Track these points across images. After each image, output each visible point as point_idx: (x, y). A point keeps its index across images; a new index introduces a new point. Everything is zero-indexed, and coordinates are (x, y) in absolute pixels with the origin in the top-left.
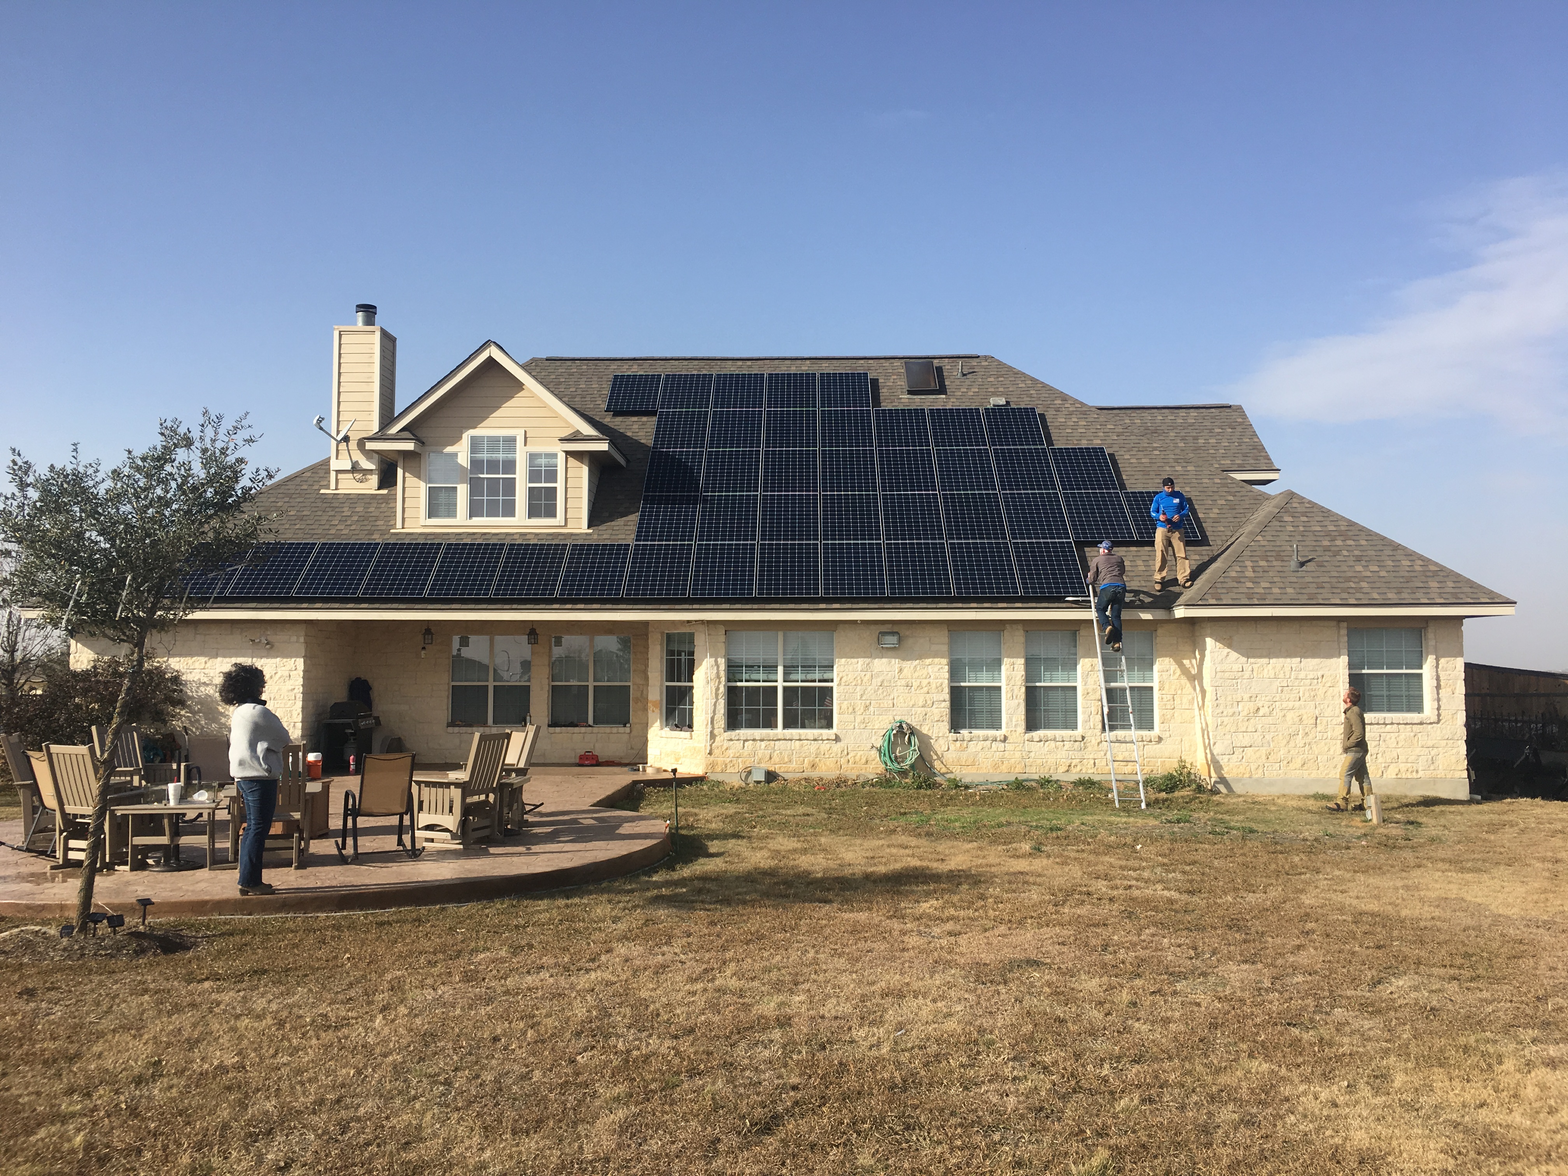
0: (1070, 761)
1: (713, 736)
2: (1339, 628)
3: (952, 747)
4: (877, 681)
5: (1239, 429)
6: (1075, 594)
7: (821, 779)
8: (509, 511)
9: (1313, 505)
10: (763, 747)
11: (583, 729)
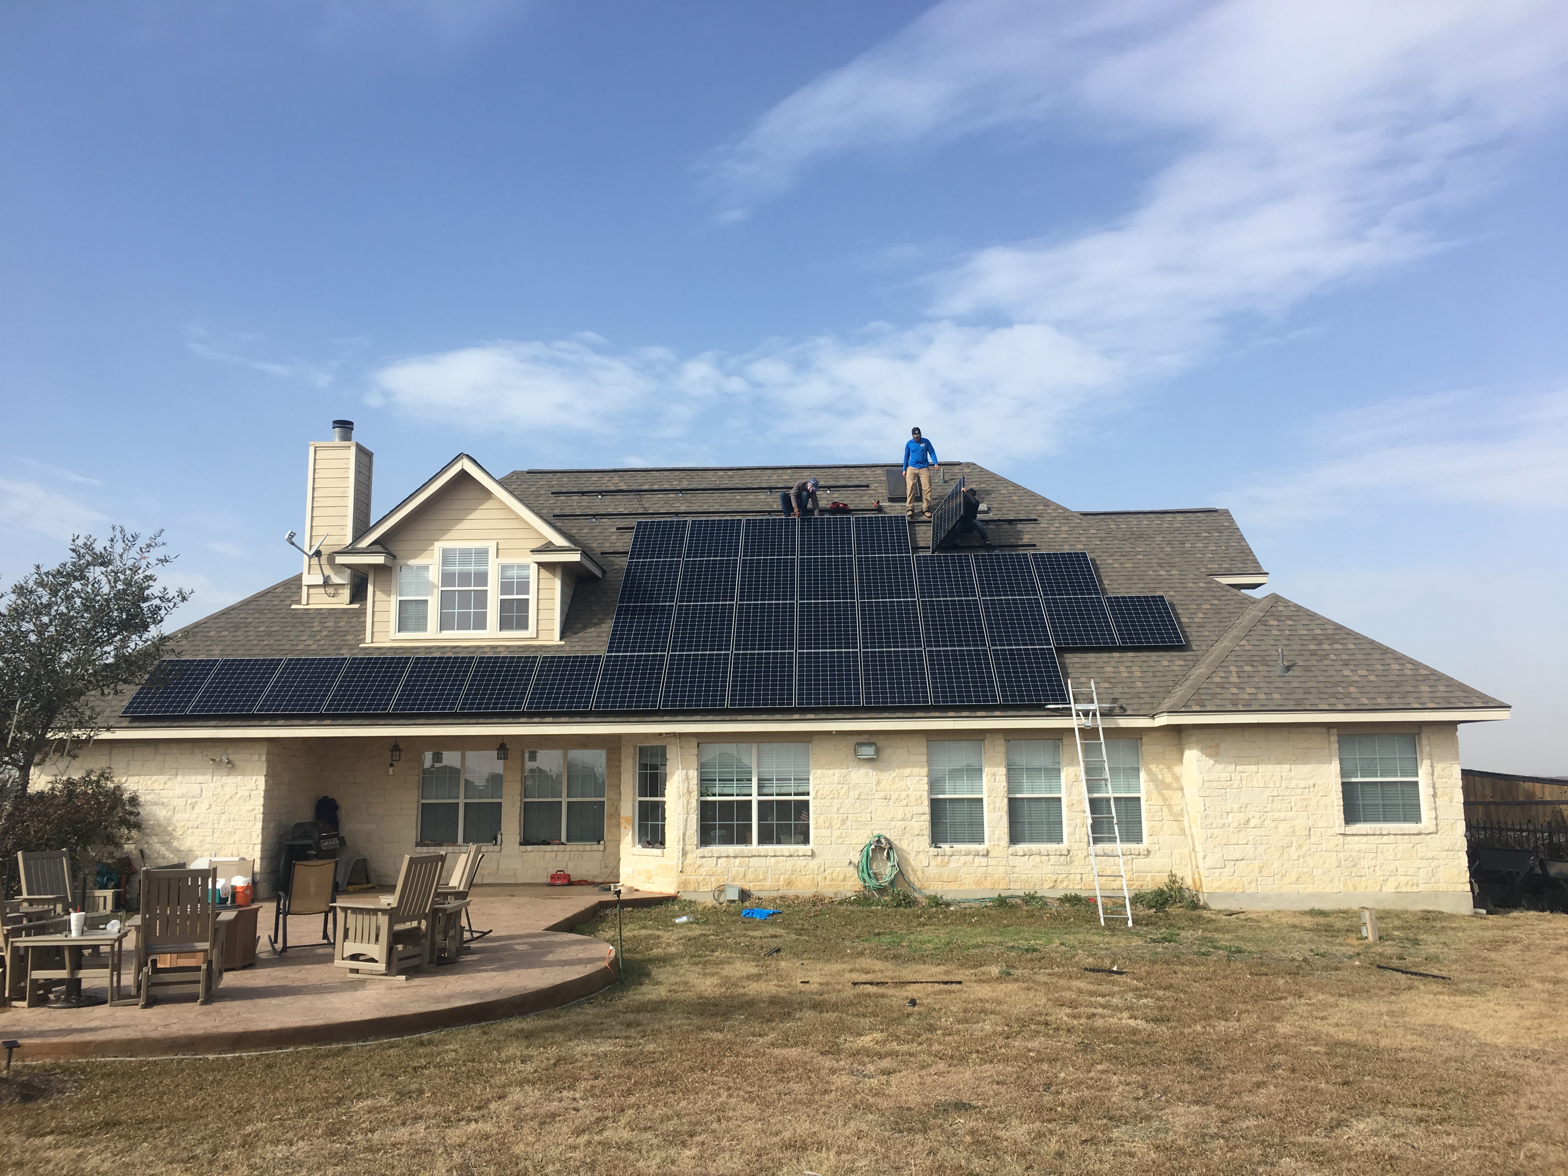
0: (1056, 876)
1: (684, 853)
2: (1329, 735)
3: (933, 863)
4: (854, 794)
5: (1226, 533)
6: (1055, 701)
7: (797, 897)
8: (481, 623)
9: (1299, 608)
10: (737, 864)
11: (555, 848)
